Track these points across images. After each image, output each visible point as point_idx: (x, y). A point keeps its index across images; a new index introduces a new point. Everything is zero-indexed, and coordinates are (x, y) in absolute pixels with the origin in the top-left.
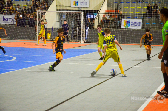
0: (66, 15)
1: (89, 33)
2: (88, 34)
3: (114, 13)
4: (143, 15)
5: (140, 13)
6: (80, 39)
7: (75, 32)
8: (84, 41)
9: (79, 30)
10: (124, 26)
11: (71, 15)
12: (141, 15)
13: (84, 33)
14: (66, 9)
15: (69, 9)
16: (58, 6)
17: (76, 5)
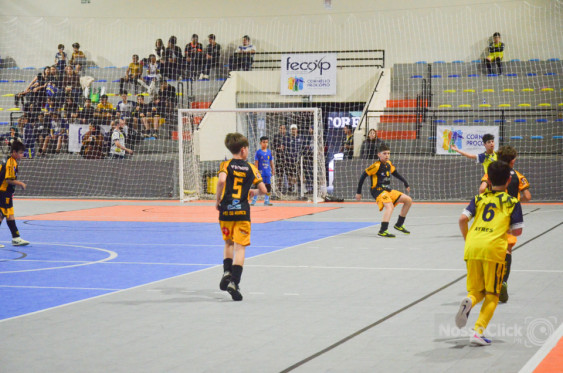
0: (267, 122)
1: (339, 174)
3: (414, 108)
5: (492, 105)
8: (322, 197)
10: (444, 147)
11: (281, 118)
12: (495, 114)
13: (324, 172)
14: (266, 101)
15: (275, 101)
16: (243, 92)
17: (296, 89)
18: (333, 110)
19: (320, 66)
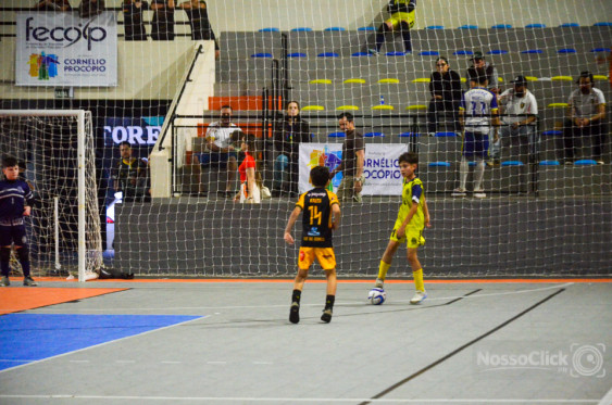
1: (124, 228)
2: (116, 230)
3: (257, 112)
4: (410, 122)
5: (396, 107)
6: (76, 262)
7: (45, 223)
8: (94, 270)
9: (67, 211)
11: (16, 127)
12: (400, 122)
13: (97, 224)
15: (4, 96)
17: (43, 75)
19: (87, 33)
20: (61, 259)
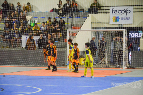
0: (104, 35)
6: (122, 65)
8: (126, 66)
9: (120, 53)
11: (110, 34)
13: (127, 56)
14: (104, 26)
15: (107, 26)
16: (94, 23)
17: (116, 21)
18: (131, 30)
19: (126, 11)
20: (119, 64)
